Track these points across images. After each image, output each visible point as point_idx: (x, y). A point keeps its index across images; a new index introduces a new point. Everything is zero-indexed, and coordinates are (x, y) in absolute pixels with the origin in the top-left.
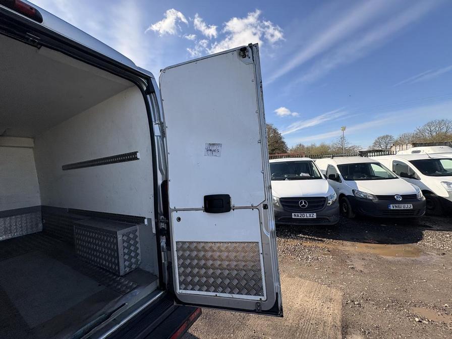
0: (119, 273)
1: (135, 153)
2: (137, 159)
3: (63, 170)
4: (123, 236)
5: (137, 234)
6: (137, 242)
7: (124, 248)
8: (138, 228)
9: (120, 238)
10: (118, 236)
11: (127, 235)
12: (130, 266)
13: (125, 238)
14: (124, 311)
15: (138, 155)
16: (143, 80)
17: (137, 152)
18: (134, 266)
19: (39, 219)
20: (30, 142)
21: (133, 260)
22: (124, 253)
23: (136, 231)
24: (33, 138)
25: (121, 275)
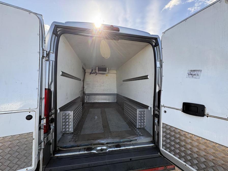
4: (139, 112)
5: (145, 113)
6: (145, 117)
7: (139, 117)
10: (137, 111)
11: (141, 112)
12: (141, 125)
15: (148, 77)
16: (153, 40)
17: (148, 75)
18: (142, 126)
19: (116, 98)
20: (115, 72)
21: (142, 124)
22: (139, 119)
23: (145, 111)
24: (116, 70)
25: (137, 127)
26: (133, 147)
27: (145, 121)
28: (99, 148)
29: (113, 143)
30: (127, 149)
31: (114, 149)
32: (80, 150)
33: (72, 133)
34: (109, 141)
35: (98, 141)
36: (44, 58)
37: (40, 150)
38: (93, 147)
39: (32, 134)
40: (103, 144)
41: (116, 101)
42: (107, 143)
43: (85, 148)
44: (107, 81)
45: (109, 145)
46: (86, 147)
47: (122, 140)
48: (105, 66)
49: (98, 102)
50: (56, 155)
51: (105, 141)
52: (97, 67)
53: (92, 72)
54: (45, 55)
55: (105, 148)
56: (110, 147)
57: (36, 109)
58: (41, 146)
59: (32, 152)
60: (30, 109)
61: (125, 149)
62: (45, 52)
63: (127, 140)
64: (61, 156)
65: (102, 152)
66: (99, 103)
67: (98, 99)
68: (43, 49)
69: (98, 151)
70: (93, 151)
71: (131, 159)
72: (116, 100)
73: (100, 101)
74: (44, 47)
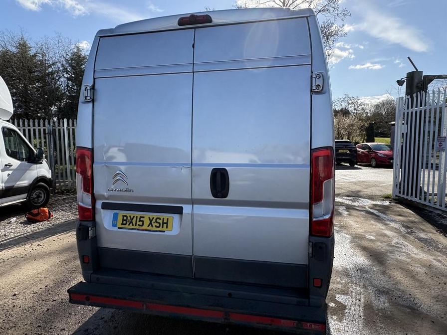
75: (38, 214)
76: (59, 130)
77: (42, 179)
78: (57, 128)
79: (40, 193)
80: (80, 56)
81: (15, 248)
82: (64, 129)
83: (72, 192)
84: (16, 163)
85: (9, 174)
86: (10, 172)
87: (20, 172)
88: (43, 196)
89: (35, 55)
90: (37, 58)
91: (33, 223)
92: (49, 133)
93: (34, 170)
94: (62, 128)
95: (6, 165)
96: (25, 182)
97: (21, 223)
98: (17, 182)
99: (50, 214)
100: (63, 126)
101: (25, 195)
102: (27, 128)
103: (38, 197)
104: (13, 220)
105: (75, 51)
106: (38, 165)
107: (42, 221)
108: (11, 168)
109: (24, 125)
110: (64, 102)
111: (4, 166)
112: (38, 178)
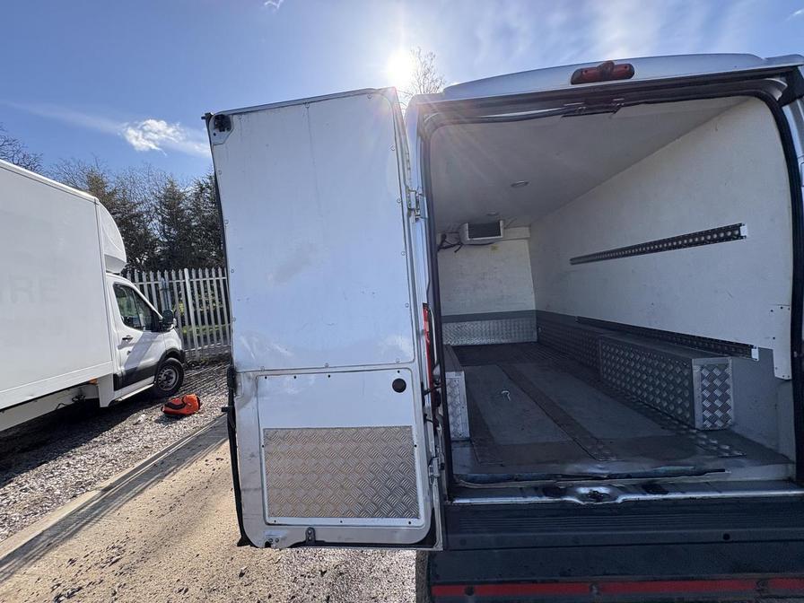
0: (694, 423)
1: (738, 227)
2: (739, 237)
3: (573, 264)
4: (702, 368)
5: (729, 371)
6: (728, 387)
7: (704, 388)
8: (730, 362)
9: (696, 370)
10: (694, 367)
11: (710, 368)
12: (713, 419)
13: (706, 373)
14: (715, 480)
15: (744, 231)
16: (777, 80)
17: (741, 225)
18: (719, 424)
19: (534, 326)
20: (525, 231)
21: (719, 413)
22: (703, 395)
23: (727, 366)
24: (530, 226)
25: (698, 425)
26: (718, 495)
27: (730, 402)
28: (583, 490)
29: (629, 476)
30: (693, 498)
31: (641, 497)
32: (522, 492)
33: (468, 440)
34: (616, 467)
35: (576, 466)
36: (413, 213)
37: (431, 478)
38: (562, 484)
39: (411, 431)
40: (596, 478)
41: (535, 339)
42: (610, 477)
43: (536, 488)
44: (496, 268)
45: (618, 483)
46: (538, 483)
47: (662, 469)
48: (496, 214)
49: (469, 343)
50: (457, 501)
51: (601, 469)
52: (467, 225)
53: (445, 244)
54: (414, 206)
55: (602, 490)
56: (625, 490)
57: (410, 362)
58: (432, 470)
59: (415, 480)
60: (398, 363)
61: (685, 499)
62: (413, 193)
63: (683, 468)
64: (472, 505)
65: (601, 503)
66: (476, 346)
67: (471, 335)
68: (407, 187)
69: (582, 497)
70: (568, 499)
71: (726, 536)
72: (535, 334)
73: (476, 341)
74: (408, 183)
75: (183, 405)
76: (178, 284)
77: (172, 353)
78: (175, 282)
79: (171, 373)
80: (174, 193)
81: (182, 472)
82: (185, 283)
83: (202, 365)
84: (136, 334)
85: (129, 352)
86: (130, 349)
87: (144, 345)
88: (174, 376)
89: (114, 192)
90: (117, 197)
91: (179, 419)
92: (165, 290)
93: (159, 341)
94: (181, 281)
95: (124, 339)
96: (151, 360)
97: (157, 421)
98: (141, 360)
99: (199, 401)
100: (184, 278)
101: (151, 379)
102: (145, 284)
103: (168, 378)
104: (142, 417)
105: (169, 186)
106: (166, 334)
107: (190, 415)
108: (132, 342)
109: (141, 280)
110: (158, 251)
111: (121, 340)
112: (166, 351)
